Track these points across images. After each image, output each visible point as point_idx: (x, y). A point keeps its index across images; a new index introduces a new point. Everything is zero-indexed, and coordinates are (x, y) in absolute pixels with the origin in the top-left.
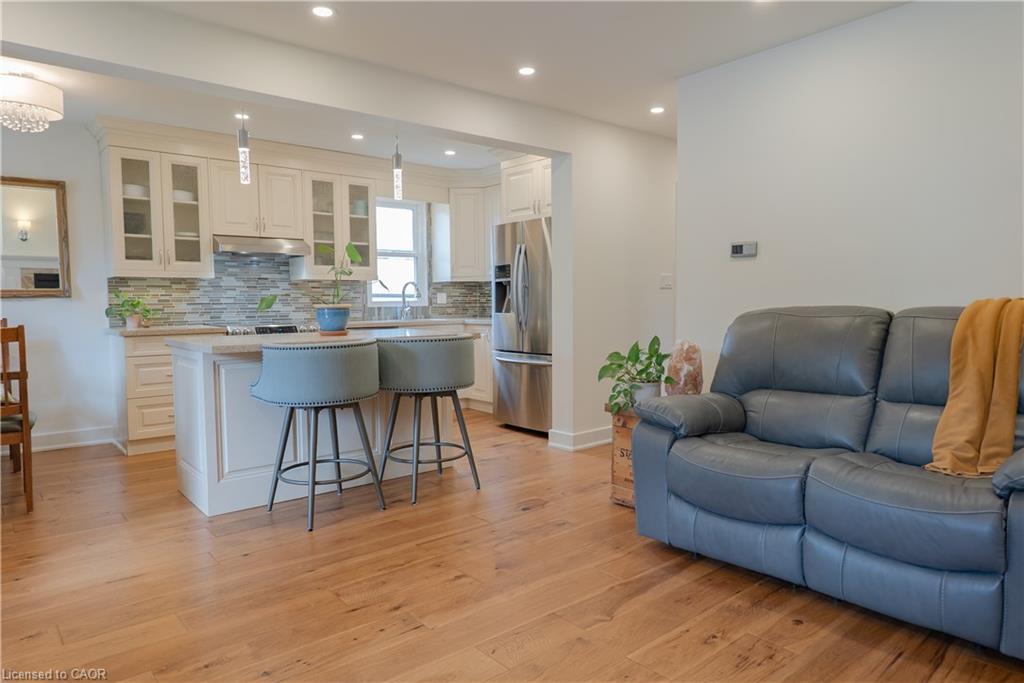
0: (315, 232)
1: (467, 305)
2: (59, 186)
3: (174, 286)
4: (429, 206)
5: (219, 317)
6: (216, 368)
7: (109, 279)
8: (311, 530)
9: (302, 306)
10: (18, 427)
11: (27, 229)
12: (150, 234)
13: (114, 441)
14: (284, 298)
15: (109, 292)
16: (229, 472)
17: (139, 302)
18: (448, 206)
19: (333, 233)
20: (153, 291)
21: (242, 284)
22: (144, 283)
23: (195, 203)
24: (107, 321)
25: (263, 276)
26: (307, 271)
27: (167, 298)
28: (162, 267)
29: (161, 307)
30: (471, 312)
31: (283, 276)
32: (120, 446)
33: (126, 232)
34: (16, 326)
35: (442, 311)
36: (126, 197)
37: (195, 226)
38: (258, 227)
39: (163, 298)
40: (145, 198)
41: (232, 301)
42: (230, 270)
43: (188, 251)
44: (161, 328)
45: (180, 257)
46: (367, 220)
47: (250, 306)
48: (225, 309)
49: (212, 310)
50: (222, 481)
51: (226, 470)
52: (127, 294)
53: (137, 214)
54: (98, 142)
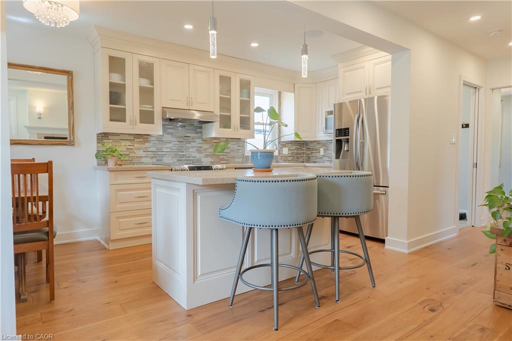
0: (220, 108)
1: (299, 155)
2: (68, 73)
3: (136, 140)
4: (280, 93)
5: (162, 160)
6: (194, 194)
7: (97, 134)
8: (277, 330)
9: (209, 154)
10: (45, 237)
11: (41, 112)
12: (125, 106)
13: (98, 238)
14: (198, 149)
15: (98, 143)
16: (201, 275)
17: (116, 150)
18: (293, 94)
19: (230, 109)
20: (123, 143)
21: (175, 139)
22: (118, 138)
23: (152, 86)
24: (95, 160)
25: (187, 135)
26: (215, 131)
27: (132, 147)
28: (131, 127)
29: (128, 153)
30: (301, 160)
31: (199, 135)
32: (103, 242)
33: (110, 104)
34: (47, 162)
35: (285, 158)
36: (111, 81)
37: (151, 102)
38: (188, 104)
39: (129, 147)
40: (122, 83)
41: (169, 150)
42: (168, 130)
43: (147, 117)
44: (129, 166)
45: (142, 121)
46: (249, 101)
47: (179, 153)
48: (166, 155)
49: (157, 155)
50: (196, 282)
51: (199, 274)
52: (108, 144)
53: (116, 93)
54: (93, 47)
